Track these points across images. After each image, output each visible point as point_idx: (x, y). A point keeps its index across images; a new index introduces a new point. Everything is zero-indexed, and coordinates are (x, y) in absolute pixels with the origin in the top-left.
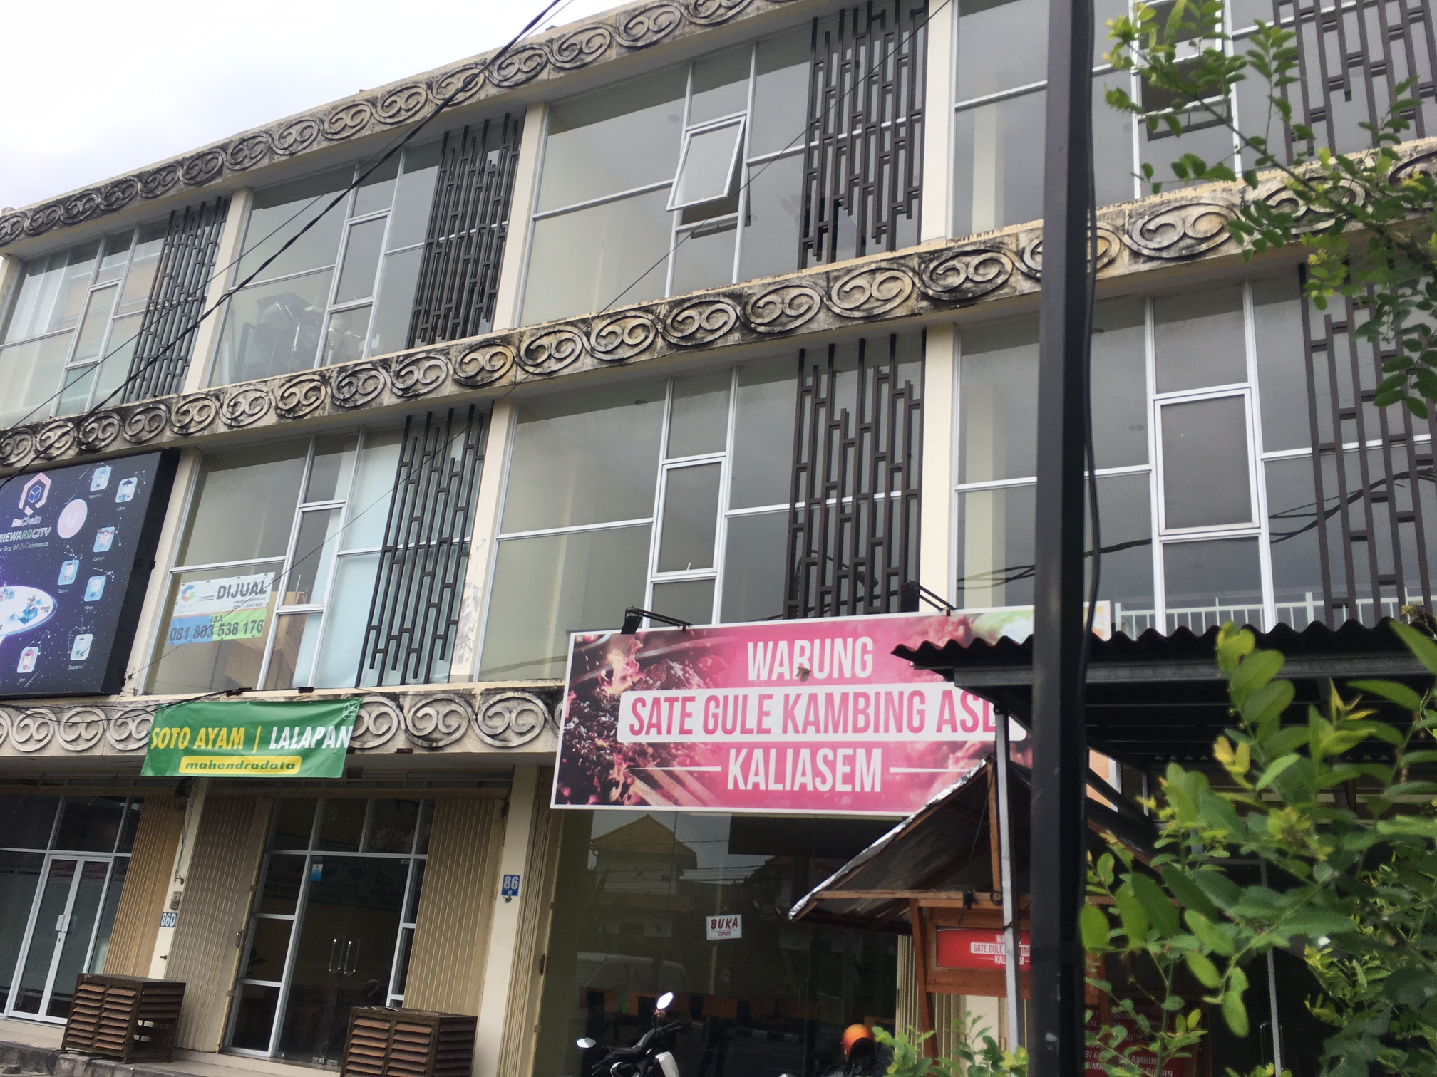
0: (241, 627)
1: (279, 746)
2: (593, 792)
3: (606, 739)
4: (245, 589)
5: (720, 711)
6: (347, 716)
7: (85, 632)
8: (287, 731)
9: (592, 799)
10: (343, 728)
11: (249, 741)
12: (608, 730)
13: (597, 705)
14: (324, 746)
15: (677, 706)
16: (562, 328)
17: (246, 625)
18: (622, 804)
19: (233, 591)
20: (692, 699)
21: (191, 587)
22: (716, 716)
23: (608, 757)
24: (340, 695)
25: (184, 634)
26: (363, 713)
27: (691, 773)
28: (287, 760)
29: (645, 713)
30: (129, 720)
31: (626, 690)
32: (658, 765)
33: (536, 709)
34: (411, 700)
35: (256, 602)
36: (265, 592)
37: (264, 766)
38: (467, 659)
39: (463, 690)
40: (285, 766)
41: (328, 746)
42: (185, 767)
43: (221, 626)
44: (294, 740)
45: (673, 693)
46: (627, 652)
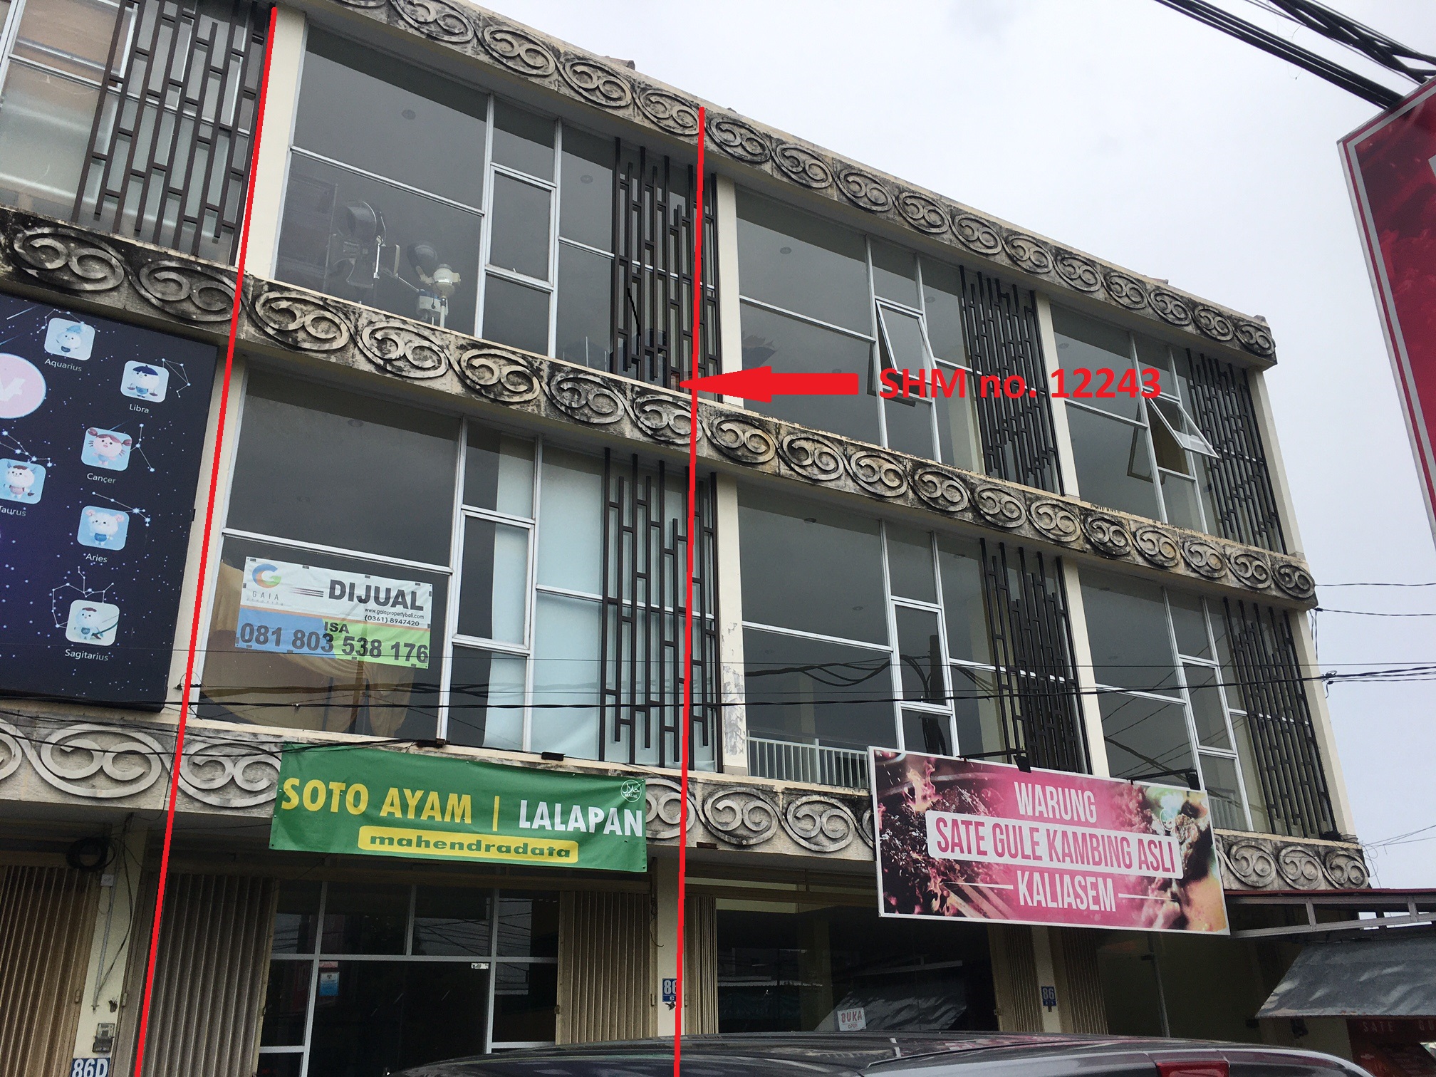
1: (535, 826)
2: (917, 903)
3: (920, 852)
4: (382, 595)
5: (1004, 837)
6: (629, 798)
7: (96, 598)
8: (543, 807)
9: (917, 909)
11: (481, 813)
12: (920, 844)
13: (905, 817)
14: (606, 831)
15: (972, 828)
17: (396, 646)
18: (943, 914)
19: (359, 591)
20: (982, 824)
21: (273, 569)
22: (1002, 841)
23: (923, 870)
25: (272, 638)
26: (649, 797)
27: (992, 889)
28: (556, 844)
29: (947, 831)
30: (228, 764)
31: (928, 809)
32: (966, 881)
33: (845, 816)
34: (703, 789)
35: (408, 619)
36: (421, 608)
37: (521, 850)
38: (742, 751)
39: (762, 785)
40: (555, 853)
41: (613, 832)
42: (369, 842)
43: (346, 639)
44: (558, 819)
45: (966, 817)
46: (923, 774)
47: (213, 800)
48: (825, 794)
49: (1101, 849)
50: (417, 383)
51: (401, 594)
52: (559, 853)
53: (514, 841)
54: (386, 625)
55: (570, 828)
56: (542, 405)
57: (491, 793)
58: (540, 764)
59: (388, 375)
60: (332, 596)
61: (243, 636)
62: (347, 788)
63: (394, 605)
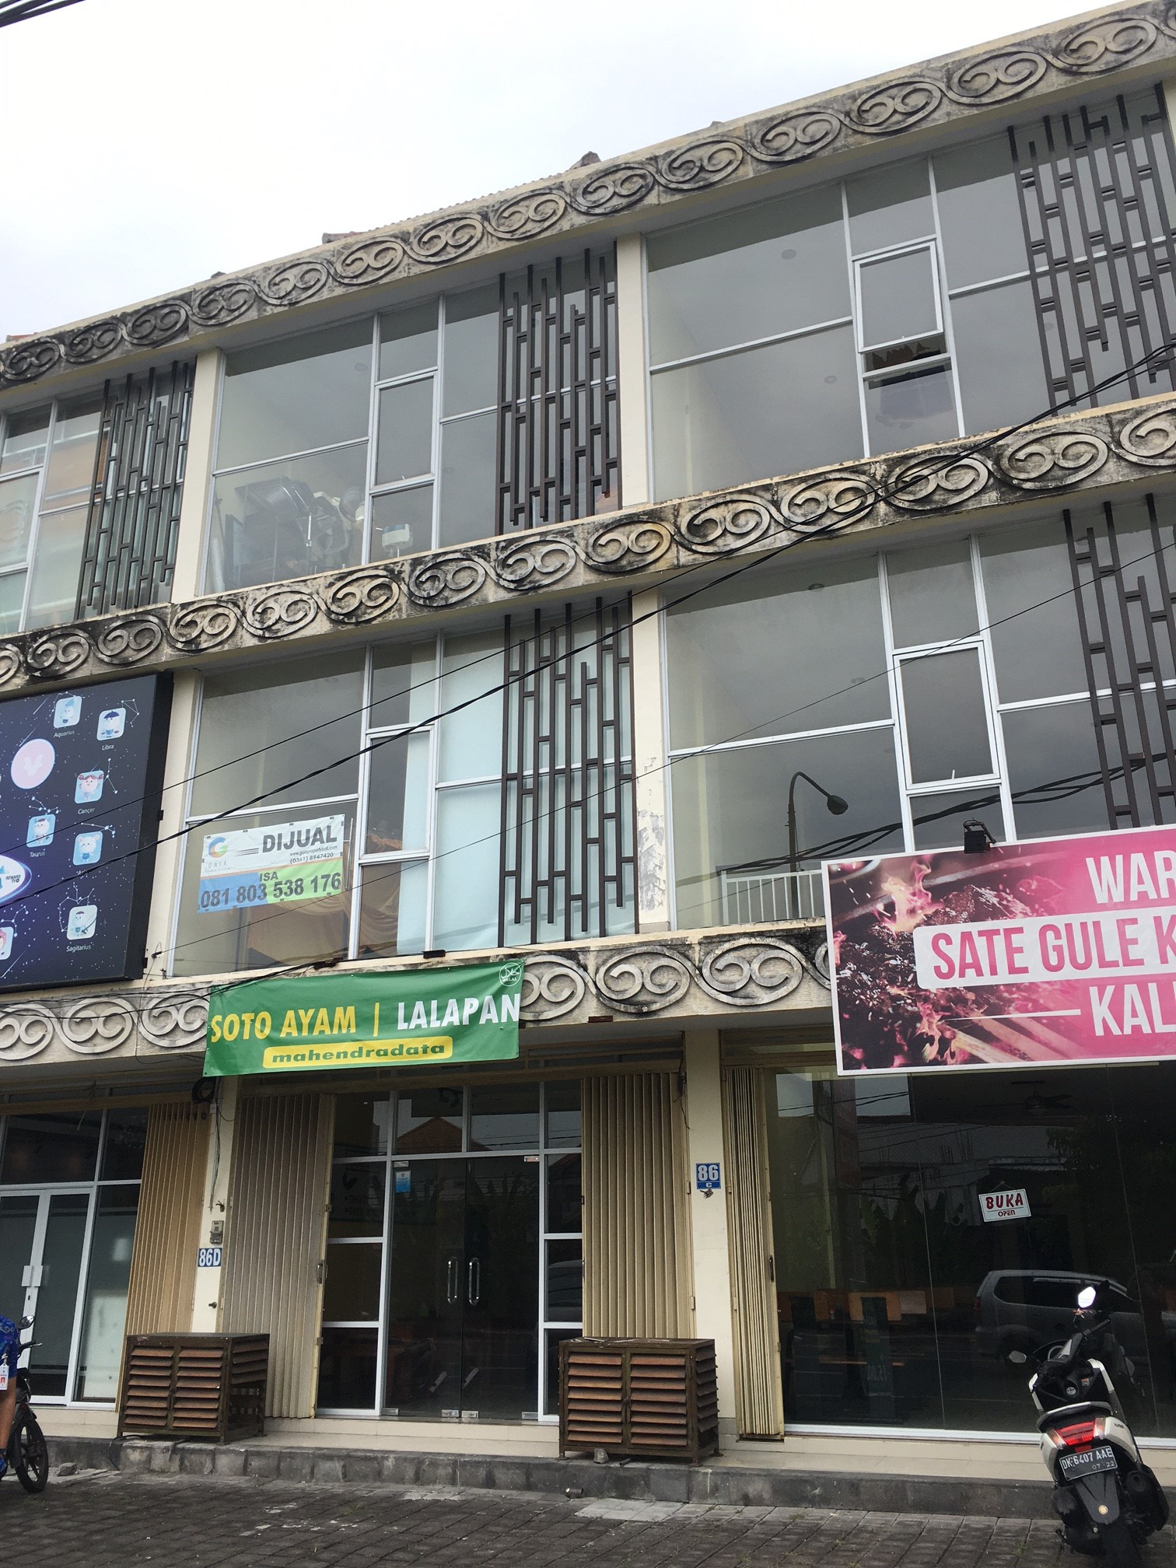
0: (307, 883)
1: (412, 1026)
2: (898, 1050)
3: (902, 986)
4: (303, 837)
5: (1063, 942)
6: (507, 983)
7: (83, 903)
8: (419, 1006)
9: (898, 1060)
10: (505, 998)
11: (364, 1021)
12: (905, 974)
13: (880, 945)
14: (482, 1021)
15: (999, 941)
16: (735, 497)
17: (315, 881)
18: (945, 1063)
19: (286, 840)
20: (1019, 930)
21: (222, 840)
22: (1058, 949)
23: (909, 1008)
24: (488, 958)
25: (222, 898)
26: (529, 977)
27: (1038, 1020)
28: (431, 1042)
29: (953, 952)
30: (172, 1010)
31: (918, 925)
32: (986, 1013)
33: (787, 957)
34: (597, 957)
35: (324, 853)
36: (334, 840)
37: (397, 1052)
38: (661, 904)
39: (672, 940)
40: (429, 1050)
41: (489, 1021)
42: (272, 1061)
43: (276, 884)
44: (434, 1016)
45: (989, 925)
46: (911, 879)
50: (292, 637)
51: (319, 831)
52: (433, 1050)
53: (390, 1044)
54: (306, 863)
55: (445, 1024)
56: (404, 607)
57: (370, 1001)
58: (421, 964)
60: (265, 850)
61: (203, 902)
62: (255, 1017)
63: (313, 844)
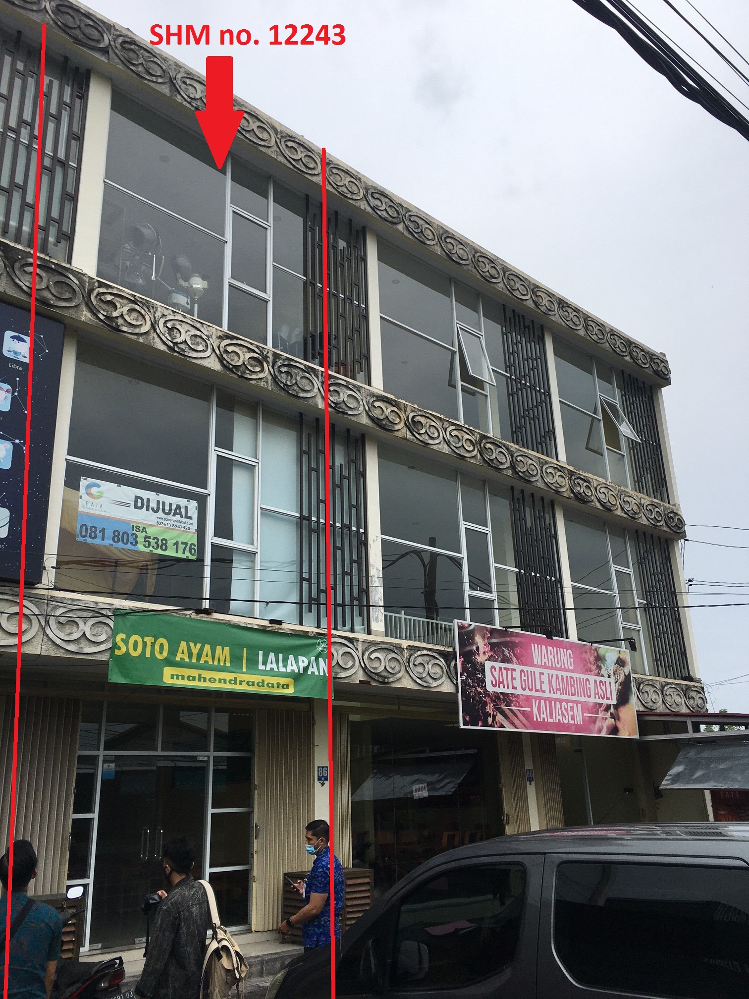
0: (170, 543)
1: (268, 668)
2: (480, 719)
3: (482, 688)
4: (167, 508)
5: (526, 678)
6: (322, 651)
8: (272, 656)
9: (480, 724)
10: (321, 660)
11: (236, 659)
12: (482, 682)
13: (474, 664)
14: (309, 673)
15: (509, 672)
17: (176, 544)
18: (494, 726)
19: (153, 505)
20: (514, 670)
21: (99, 486)
22: (525, 681)
23: (483, 698)
25: (99, 534)
27: (519, 711)
28: (283, 681)
29: (496, 674)
30: (81, 622)
31: (486, 660)
32: (506, 705)
33: (441, 664)
34: (363, 645)
35: (183, 525)
36: (191, 518)
37: (260, 684)
38: (381, 621)
39: (396, 643)
40: (281, 686)
41: (313, 673)
42: (170, 677)
43: (146, 537)
44: (281, 664)
45: (503, 665)
46: (484, 638)
47: (72, 647)
48: (430, 650)
49: (575, 686)
50: (193, 361)
51: (179, 507)
52: (283, 687)
53: (256, 679)
54: (169, 528)
55: (289, 670)
56: (269, 382)
57: (242, 646)
58: (269, 627)
59: (176, 354)
60: (136, 507)
61: (81, 533)
62: (155, 641)
63: (174, 515)
